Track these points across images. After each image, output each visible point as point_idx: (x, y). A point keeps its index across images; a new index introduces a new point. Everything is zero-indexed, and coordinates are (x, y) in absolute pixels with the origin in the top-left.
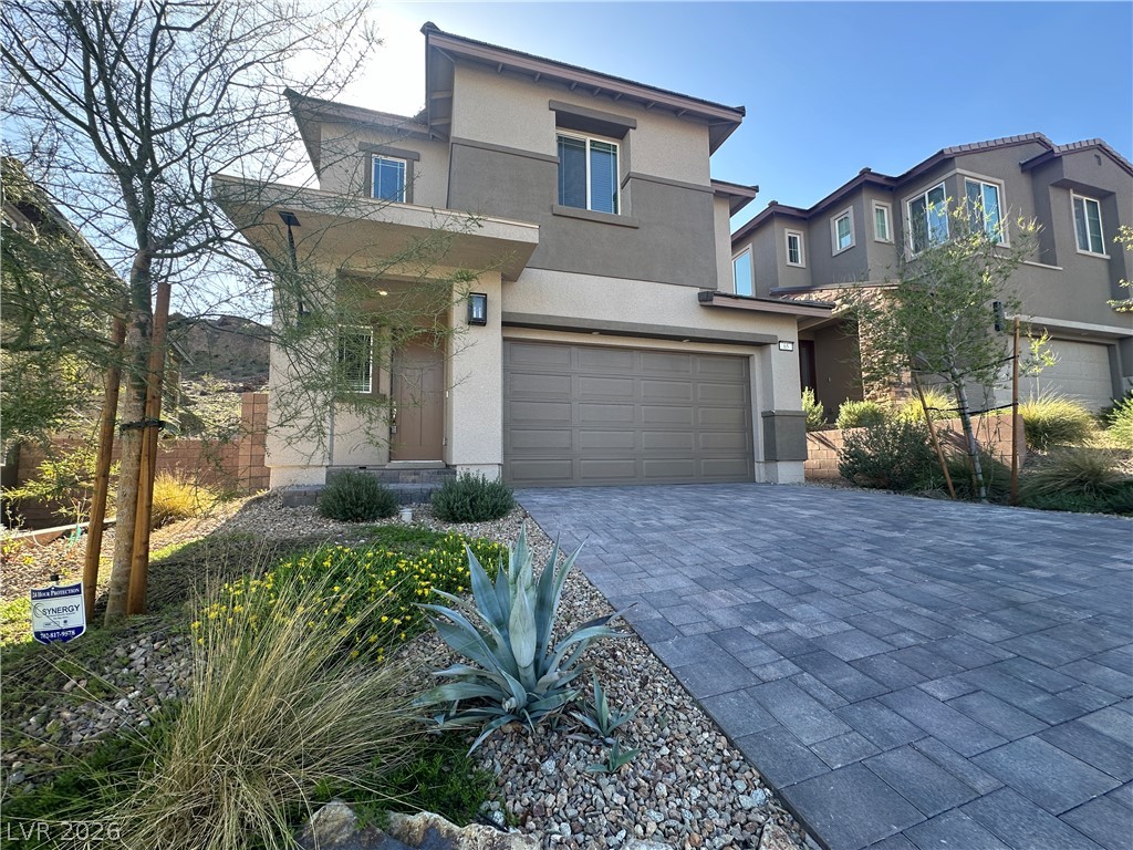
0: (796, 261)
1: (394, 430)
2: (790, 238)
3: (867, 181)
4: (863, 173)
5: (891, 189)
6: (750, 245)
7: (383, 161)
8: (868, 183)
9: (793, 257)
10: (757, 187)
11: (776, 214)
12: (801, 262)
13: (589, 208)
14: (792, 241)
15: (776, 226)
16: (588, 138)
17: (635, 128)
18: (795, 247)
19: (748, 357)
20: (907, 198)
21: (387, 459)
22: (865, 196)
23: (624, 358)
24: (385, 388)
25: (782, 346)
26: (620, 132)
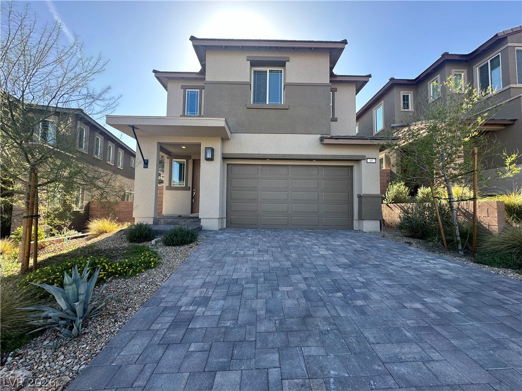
0: (408, 108)
1: (194, 201)
2: (404, 96)
3: (447, 60)
4: (443, 55)
5: (467, 61)
6: (382, 102)
7: (191, 92)
8: (447, 61)
9: (406, 106)
10: (370, 75)
11: (394, 84)
12: (411, 108)
13: (267, 103)
14: (406, 98)
15: (395, 91)
16: (268, 69)
17: (289, 61)
18: (408, 100)
19: (352, 166)
20: (477, 65)
21: (190, 212)
22: (446, 69)
23: (284, 170)
24: (190, 184)
25: (369, 161)
26: (282, 64)
